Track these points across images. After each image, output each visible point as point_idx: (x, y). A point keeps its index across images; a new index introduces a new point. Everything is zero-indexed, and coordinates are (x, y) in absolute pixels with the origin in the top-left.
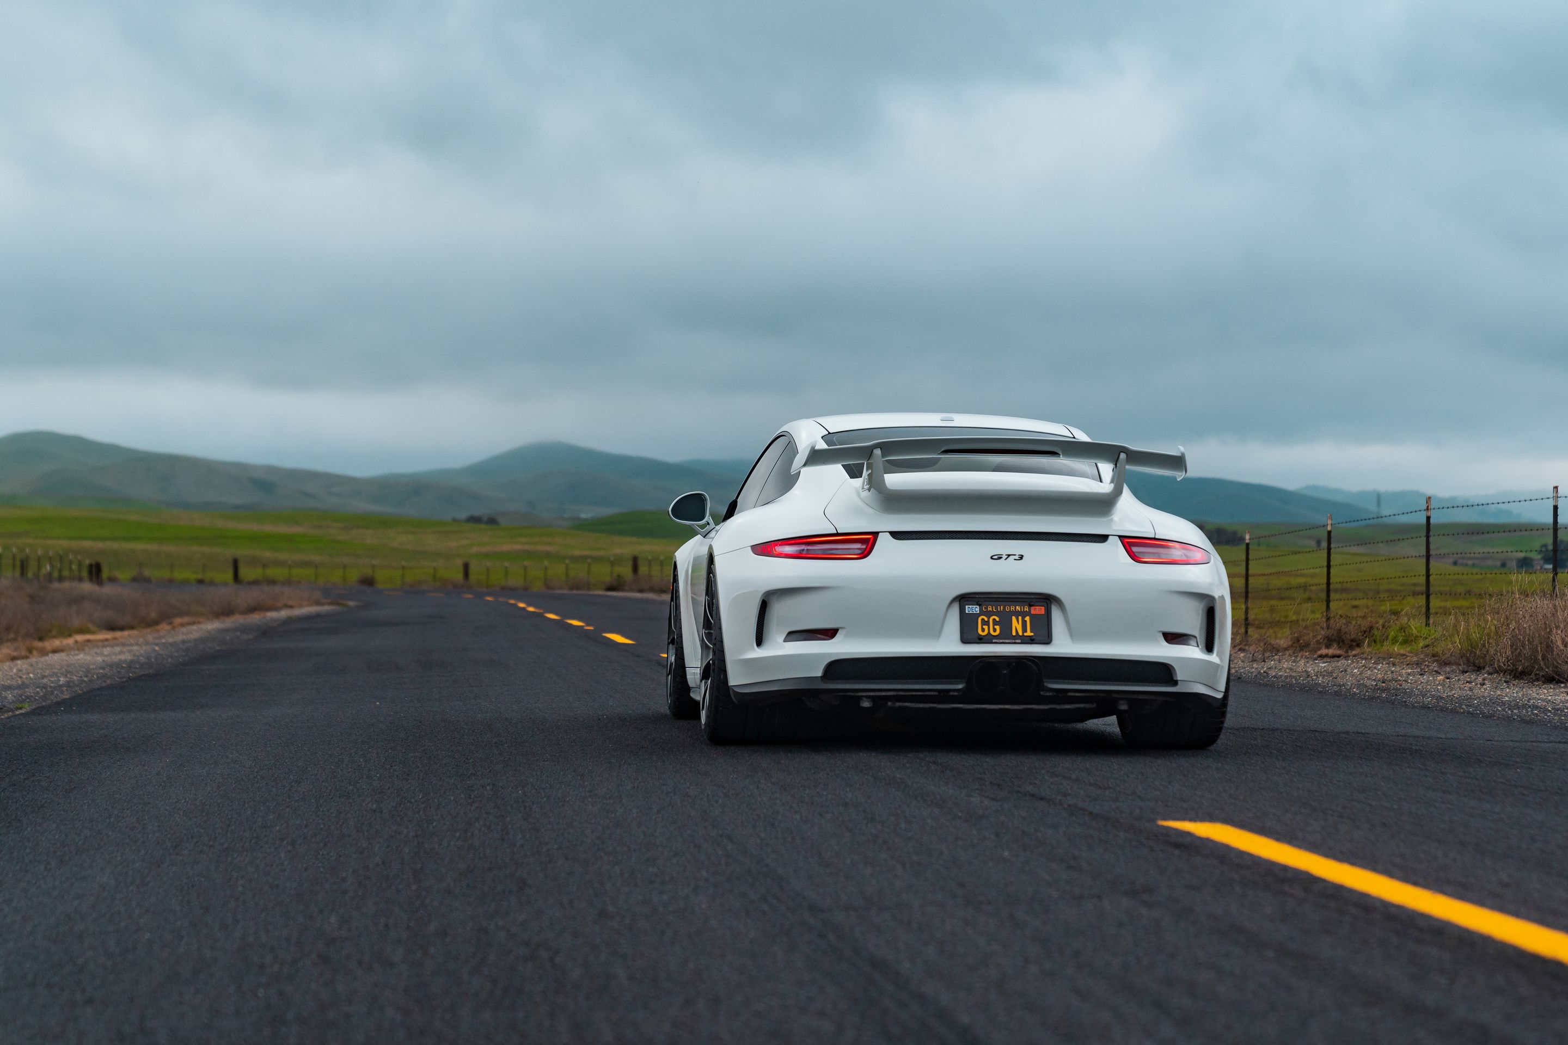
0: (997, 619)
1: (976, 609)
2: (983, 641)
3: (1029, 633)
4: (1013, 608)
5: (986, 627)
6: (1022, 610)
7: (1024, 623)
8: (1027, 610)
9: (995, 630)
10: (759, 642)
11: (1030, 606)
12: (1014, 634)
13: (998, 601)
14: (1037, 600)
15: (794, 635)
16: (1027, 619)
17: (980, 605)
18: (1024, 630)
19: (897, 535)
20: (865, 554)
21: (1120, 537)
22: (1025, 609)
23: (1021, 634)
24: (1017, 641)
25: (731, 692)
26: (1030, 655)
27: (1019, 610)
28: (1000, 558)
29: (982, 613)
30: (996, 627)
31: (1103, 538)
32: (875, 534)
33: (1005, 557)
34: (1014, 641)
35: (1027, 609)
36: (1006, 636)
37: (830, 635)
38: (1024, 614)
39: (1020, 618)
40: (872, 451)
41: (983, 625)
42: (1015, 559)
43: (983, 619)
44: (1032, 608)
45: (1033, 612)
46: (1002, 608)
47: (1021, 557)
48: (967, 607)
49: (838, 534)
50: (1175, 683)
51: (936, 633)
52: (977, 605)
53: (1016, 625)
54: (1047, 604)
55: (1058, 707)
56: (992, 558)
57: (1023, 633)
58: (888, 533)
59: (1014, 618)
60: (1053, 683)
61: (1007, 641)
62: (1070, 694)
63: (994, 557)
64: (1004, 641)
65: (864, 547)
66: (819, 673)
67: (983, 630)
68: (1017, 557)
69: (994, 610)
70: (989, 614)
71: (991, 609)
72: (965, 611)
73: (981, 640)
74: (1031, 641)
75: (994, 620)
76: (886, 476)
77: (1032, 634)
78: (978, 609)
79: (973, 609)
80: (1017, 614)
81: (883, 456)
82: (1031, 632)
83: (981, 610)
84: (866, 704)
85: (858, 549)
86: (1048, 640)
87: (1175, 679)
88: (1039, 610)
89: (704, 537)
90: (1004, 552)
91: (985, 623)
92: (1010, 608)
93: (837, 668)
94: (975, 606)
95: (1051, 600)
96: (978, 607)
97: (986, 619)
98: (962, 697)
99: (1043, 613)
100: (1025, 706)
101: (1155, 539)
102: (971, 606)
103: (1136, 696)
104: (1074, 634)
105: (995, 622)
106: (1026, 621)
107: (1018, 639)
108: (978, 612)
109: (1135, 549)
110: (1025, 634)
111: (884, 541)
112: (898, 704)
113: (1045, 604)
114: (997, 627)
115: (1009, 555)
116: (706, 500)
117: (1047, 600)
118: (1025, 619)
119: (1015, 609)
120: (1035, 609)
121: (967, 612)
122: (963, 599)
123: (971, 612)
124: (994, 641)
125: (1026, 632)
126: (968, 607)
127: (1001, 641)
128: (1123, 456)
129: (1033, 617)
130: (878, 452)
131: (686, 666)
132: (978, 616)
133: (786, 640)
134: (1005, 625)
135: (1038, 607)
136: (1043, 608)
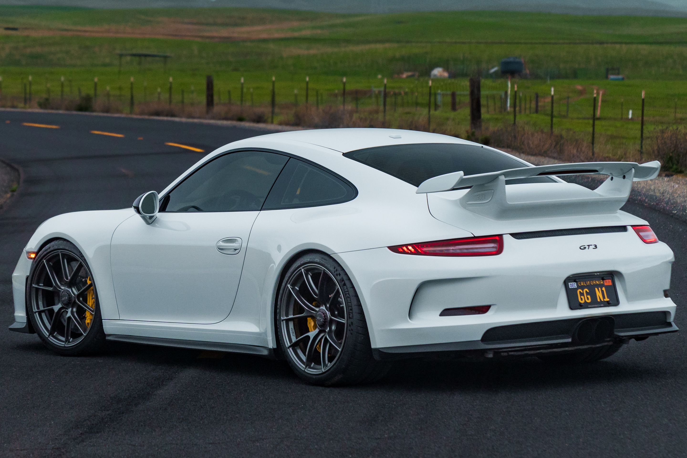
0: (588, 291)
2: (583, 307)
3: (607, 299)
5: (582, 297)
6: (600, 283)
7: (602, 291)
8: (602, 283)
9: (588, 299)
11: (604, 280)
12: (599, 300)
13: (585, 278)
14: (607, 276)
16: (604, 289)
18: (604, 297)
19: (517, 236)
20: (499, 251)
21: (632, 226)
23: (602, 300)
24: (602, 305)
25: (375, 352)
26: (611, 314)
27: (598, 283)
28: (585, 248)
29: (579, 287)
31: (623, 229)
32: (502, 236)
33: (587, 247)
34: (600, 305)
36: (595, 303)
37: (484, 310)
38: (601, 286)
39: (600, 289)
41: (581, 296)
42: (593, 248)
43: (580, 292)
44: (605, 281)
45: (606, 284)
46: (589, 283)
47: (596, 247)
48: (569, 283)
51: (554, 304)
52: (575, 282)
53: (599, 294)
54: (612, 277)
56: (580, 248)
58: (509, 235)
59: (596, 289)
61: (596, 306)
63: (582, 248)
64: (594, 306)
65: (497, 245)
66: (480, 338)
67: (582, 299)
68: (593, 247)
69: (585, 285)
70: (582, 288)
71: (583, 284)
72: (569, 287)
73: (581, 306)
74: (608, 304)
75: (586, 291)
77: (608, 300)
78: (576, 285)
79: (573, 285)
80: (598, 286)
82: (608, 298)
83: (577, 285)
84: (491, 356)
85: (493, 247)
88: (608, 282)
90: (586, 244)
91: (582, 294)
92: (593, 283)
93: (493, 333)
94: (573, 283)
95: (615, 274)
96: (575, 283)
97: (582, 292)
102: (571, 283)
104: (630, 298)
105: (587, 293)
106: (603, 291)
107: (602, 304)
108: (576, 287)
109: (641, 234)
110: (605, 300)
111: (508, 240)
113: (611, 278)
114: (589, 296)
115: (589, 246)
117: (613, 275)
119: (596, 283)
121: (570, 287)
122: (567, 280)
123: (572, 287)
124: (589, 306)
126: (571, 284)
128: (633, 170)
129: (607, 287)
132: (576, 290)
133: (441, 315)
134: (593, 294)
135: (607, 280)
136: (610, 280)
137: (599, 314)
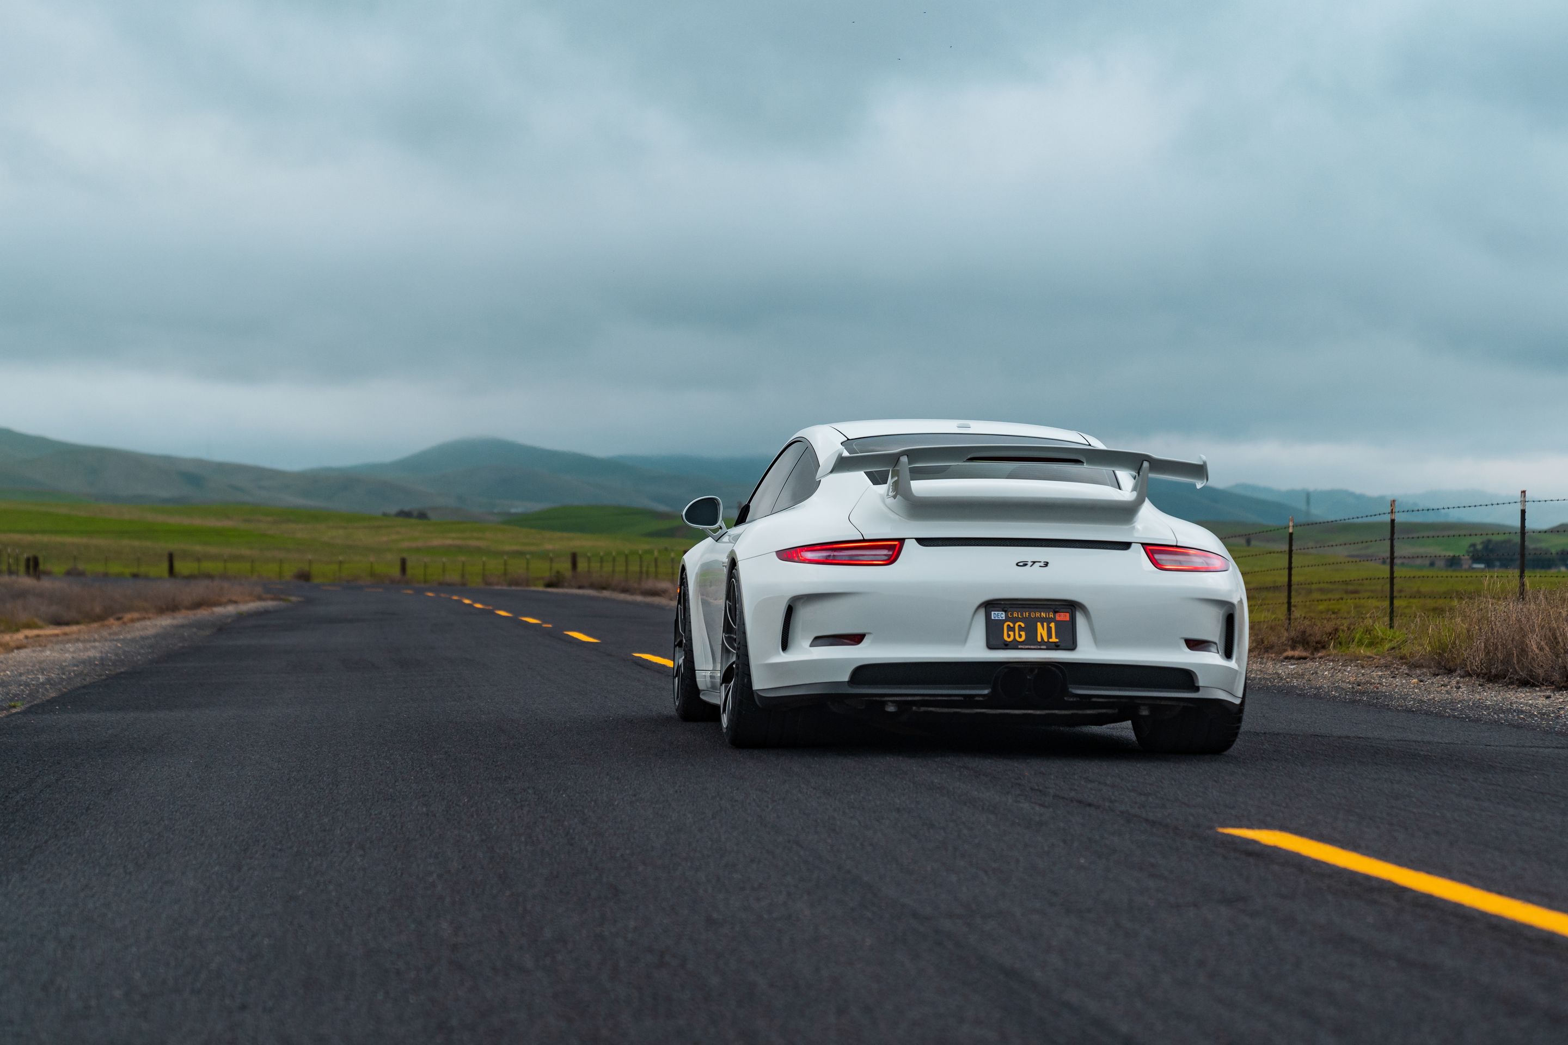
0: (1023, 625)
1: (1002, 615)
2: (1008, 647)
3: (1054, 639)
4: (1038, 615)
5: (1011, 633)
6: (1047, 616)
7: (1049, 629)
9: (1020, 636)
10: (785, 647)
11: (1055, 612)
12: (1039, 640)
13: (1023, 607)
14: (1063, 607)
15: (820, 640)
16: (1052, 625)
17: (1005, 611)
18: (1050, 636)
19: (923, 542)
20: (891, 560)
21: (1143, 544)
22: (1050, 616)
23: (1046, 640)
24: (1042, 647)
25: (755, 696)
26: (1054, 661)
27: (1044, 616)
28: (1026, 565)
29: (1007, 619)
30: (1021, 633)
31: (1126, 546)
32: (902, 541)
33: (1030, 564)
34: (1039, 647)
35: (1051, 615)
36: (1032, 642)
37: (857, 640)
38: (1049, 621)
39: (1045, 624)
40: (899, 458)
41: (1008, 631)
42: (1040, 566)
43: (1008, 625)
44: (1057, 615)
45: (1058, 618)
46: (1027, 614)
47: (1046, 564)
48: (993, 613)
49: (864, 541)
50: (1197, 689)
51: (962, 638)
52: (1003, 611)
53: (1042, 631)
54: (1072, 610)
55: (1080, 712)
56: (1017, 565)
57: (1048, 639)
58: (914, 540)
59: (1039, 624)
60: (1078, 688)
61: (1032, 647)
62: (1094, 700)
63: (1019, 564)
64: (1029, 647)
65: (891, 553)
66: (846, 678)
67: (1009, 636)
68: (1042, 564)
69: (1020, 617)
70: (1014, 621)
71: (1016, 615)
72: (991, 618)
73: (1006, 646)
74: (1056, 647)
75: (1020, 625)
76: (912, 482)
77: (1057, 640)
78: (1003, 616)
79: (998, 615)
80: (1042, 620)
81: (910, 463)
82: (1056, 638)
83: (1006, 616)
84: (891, 708)
85: (885, 555)
86: (1072, 647)
87: (1197, 685)
88: (1064, 617)
89: (717, 541)
90: (1029, 559)
91: (1011, 629)
92: (1035, 615)
93: (864, 673)
94: (1000, 613)
95: (1076, 606)
96: (1004, 613)
97: (1012, 625)
98: (987, 702)
99: (1068, 619)
100: (1047, 712)
101: (1177, 546)
102: (996, 613)
103: (1158, 702)
104: (1098, 640)
105: (1021, 628)
106: (1051, 627)
107: (1043, 645)
108: (1004, 618)
109: (1157, 557)
110: (1050, 640)
111: (910, 548)
112: (923, 709)
113: (1070, 611)
114: (1023, 633)
115: (1034, 562)
116: (719, 504)
117: (1072, 606)
118: (1051, 625)
119: (1040, 615)
120: (1060, 616)
121: (993, 618)
122: (989, 605)
123: (997, 618)
124: (1019, 647)
125: (1051, 638)
127: (1027, 647)
128: (1146, 464)
129: (1057, 623)
130: (904, 459)
131: (696, 669)
132: (1003, 622)
133: (812, 645)
134: (1031, 630)
135: (1062, 614)
136: (1068, 615)
137: (1034, 658)
